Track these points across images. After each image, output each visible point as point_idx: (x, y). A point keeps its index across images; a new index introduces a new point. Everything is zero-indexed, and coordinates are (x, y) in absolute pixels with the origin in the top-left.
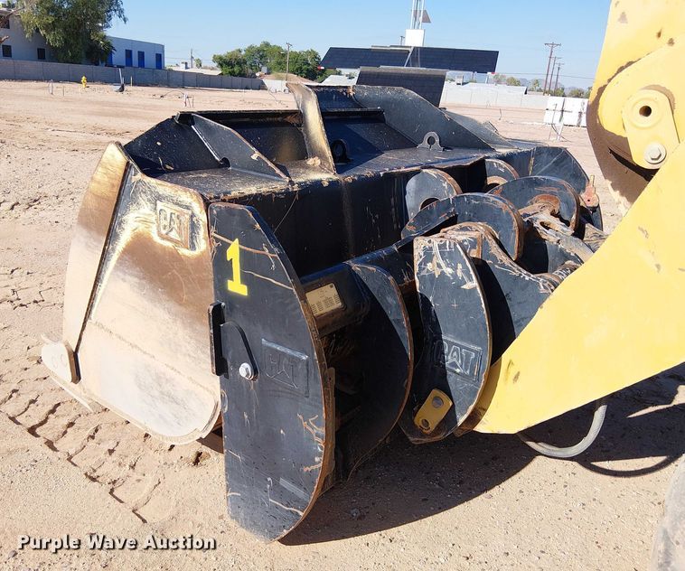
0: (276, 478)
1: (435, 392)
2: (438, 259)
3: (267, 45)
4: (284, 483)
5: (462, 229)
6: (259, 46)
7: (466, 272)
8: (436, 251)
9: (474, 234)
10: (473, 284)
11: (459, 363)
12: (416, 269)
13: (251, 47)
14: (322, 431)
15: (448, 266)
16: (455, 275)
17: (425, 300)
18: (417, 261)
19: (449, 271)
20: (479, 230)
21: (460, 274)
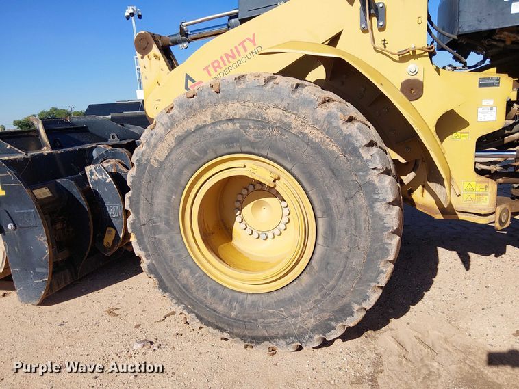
0: (34, 269)
1: (108, 229)
2: (95, 173)
3: (55, 109)
4: (38, 270)
5: (107, 162)
6: (49, 110)
7: (106, 175)
8: (94, 170)
9: (111, 163)
10: (109, 179)
11: (113, 213)
12: (89, 180)
13: (43, 112)
14: (45, 238)
15: (99, 174)
16: (103, 178)
17: (96, 191)
18: (88, 176)
19: (100, 177)
20: (113, 161)
21: (104, 177)
